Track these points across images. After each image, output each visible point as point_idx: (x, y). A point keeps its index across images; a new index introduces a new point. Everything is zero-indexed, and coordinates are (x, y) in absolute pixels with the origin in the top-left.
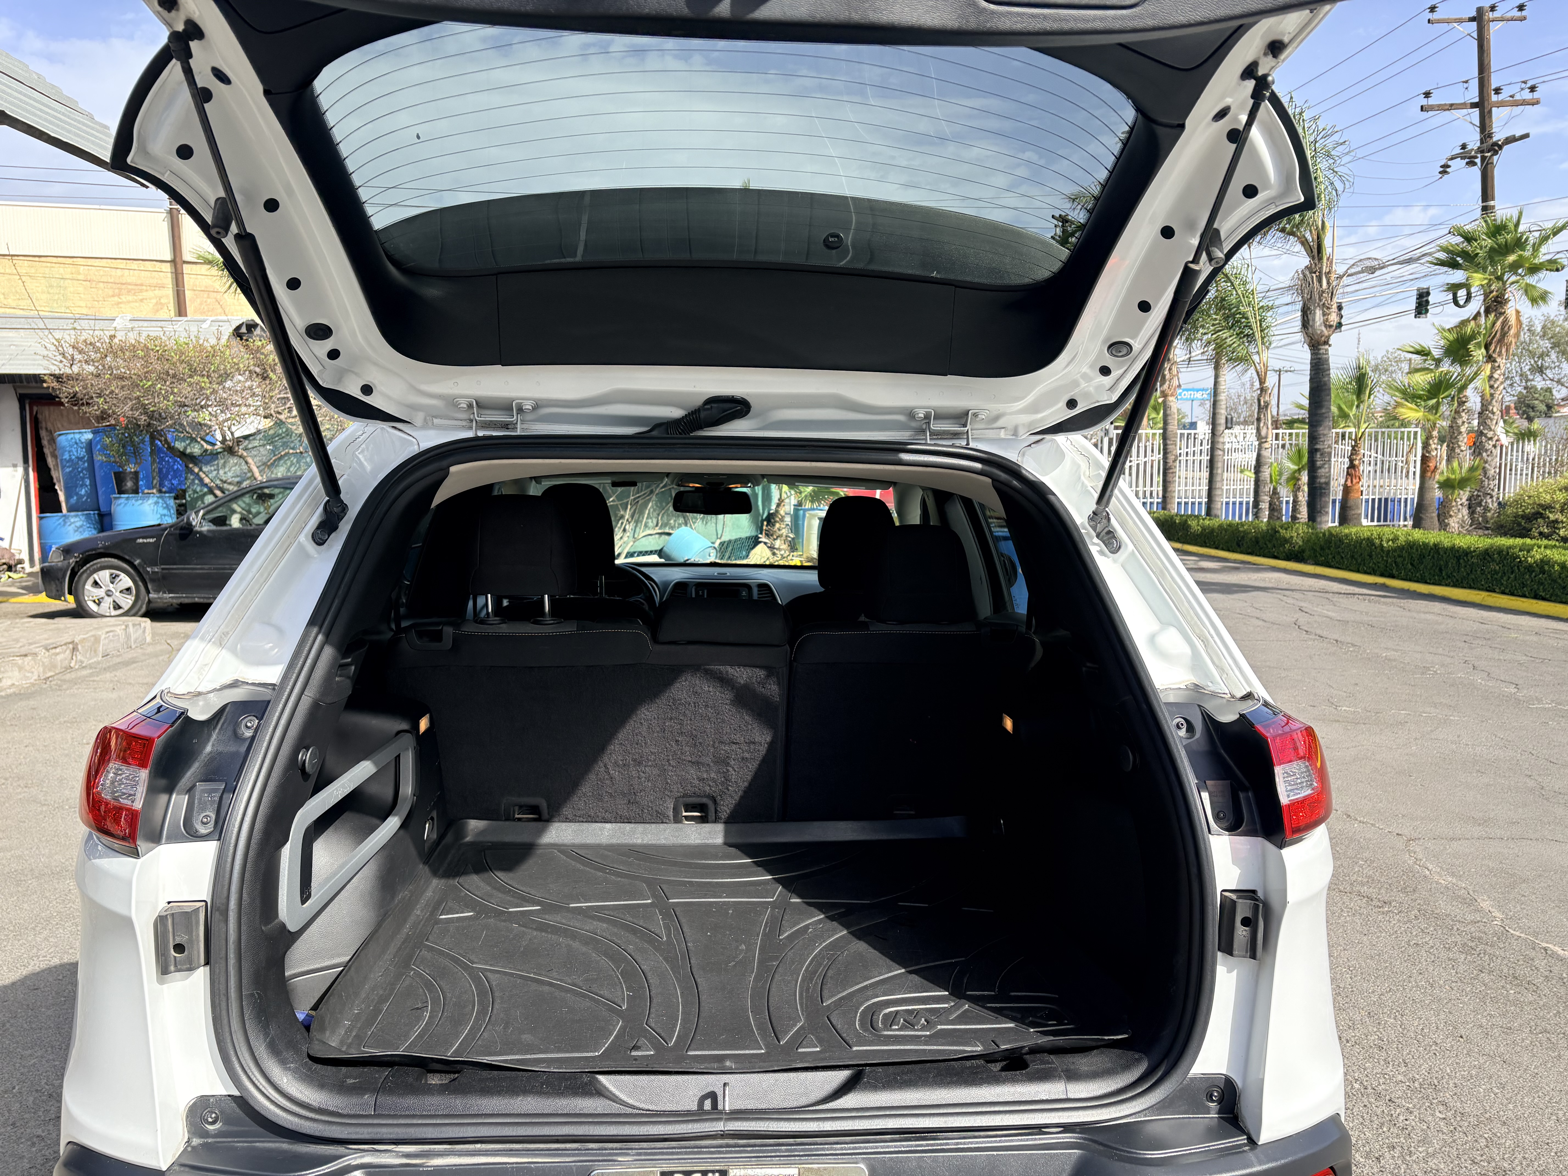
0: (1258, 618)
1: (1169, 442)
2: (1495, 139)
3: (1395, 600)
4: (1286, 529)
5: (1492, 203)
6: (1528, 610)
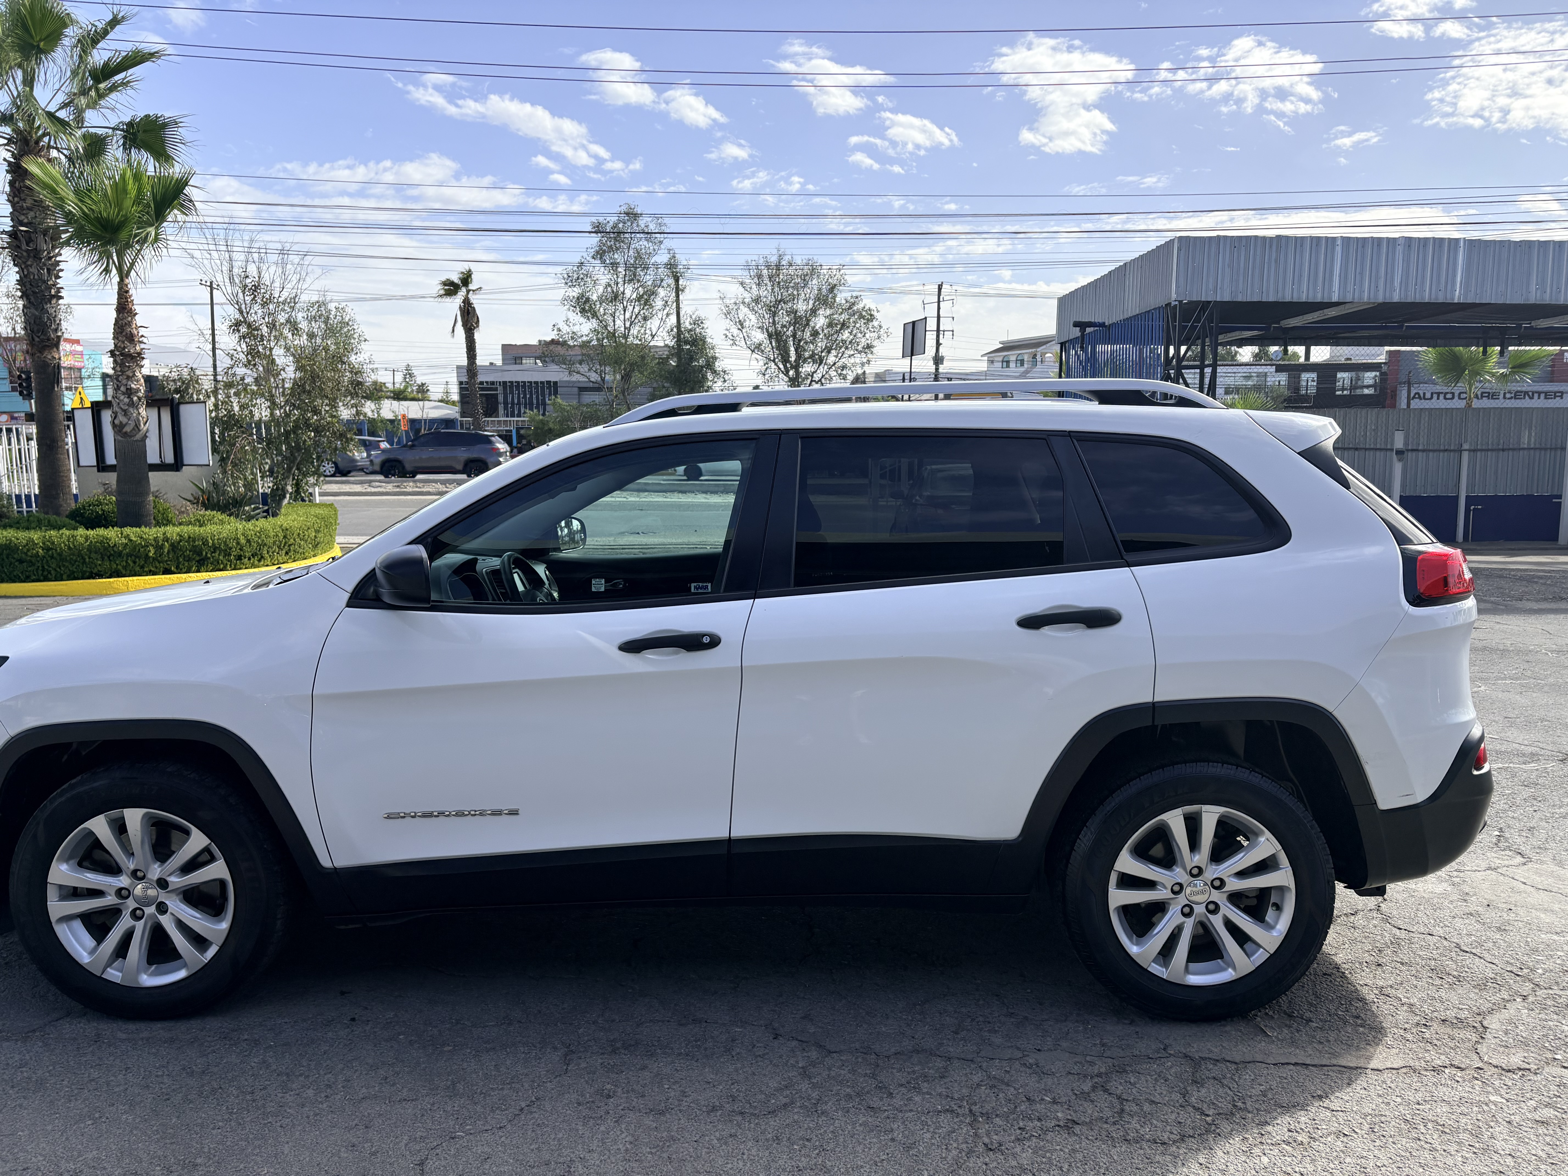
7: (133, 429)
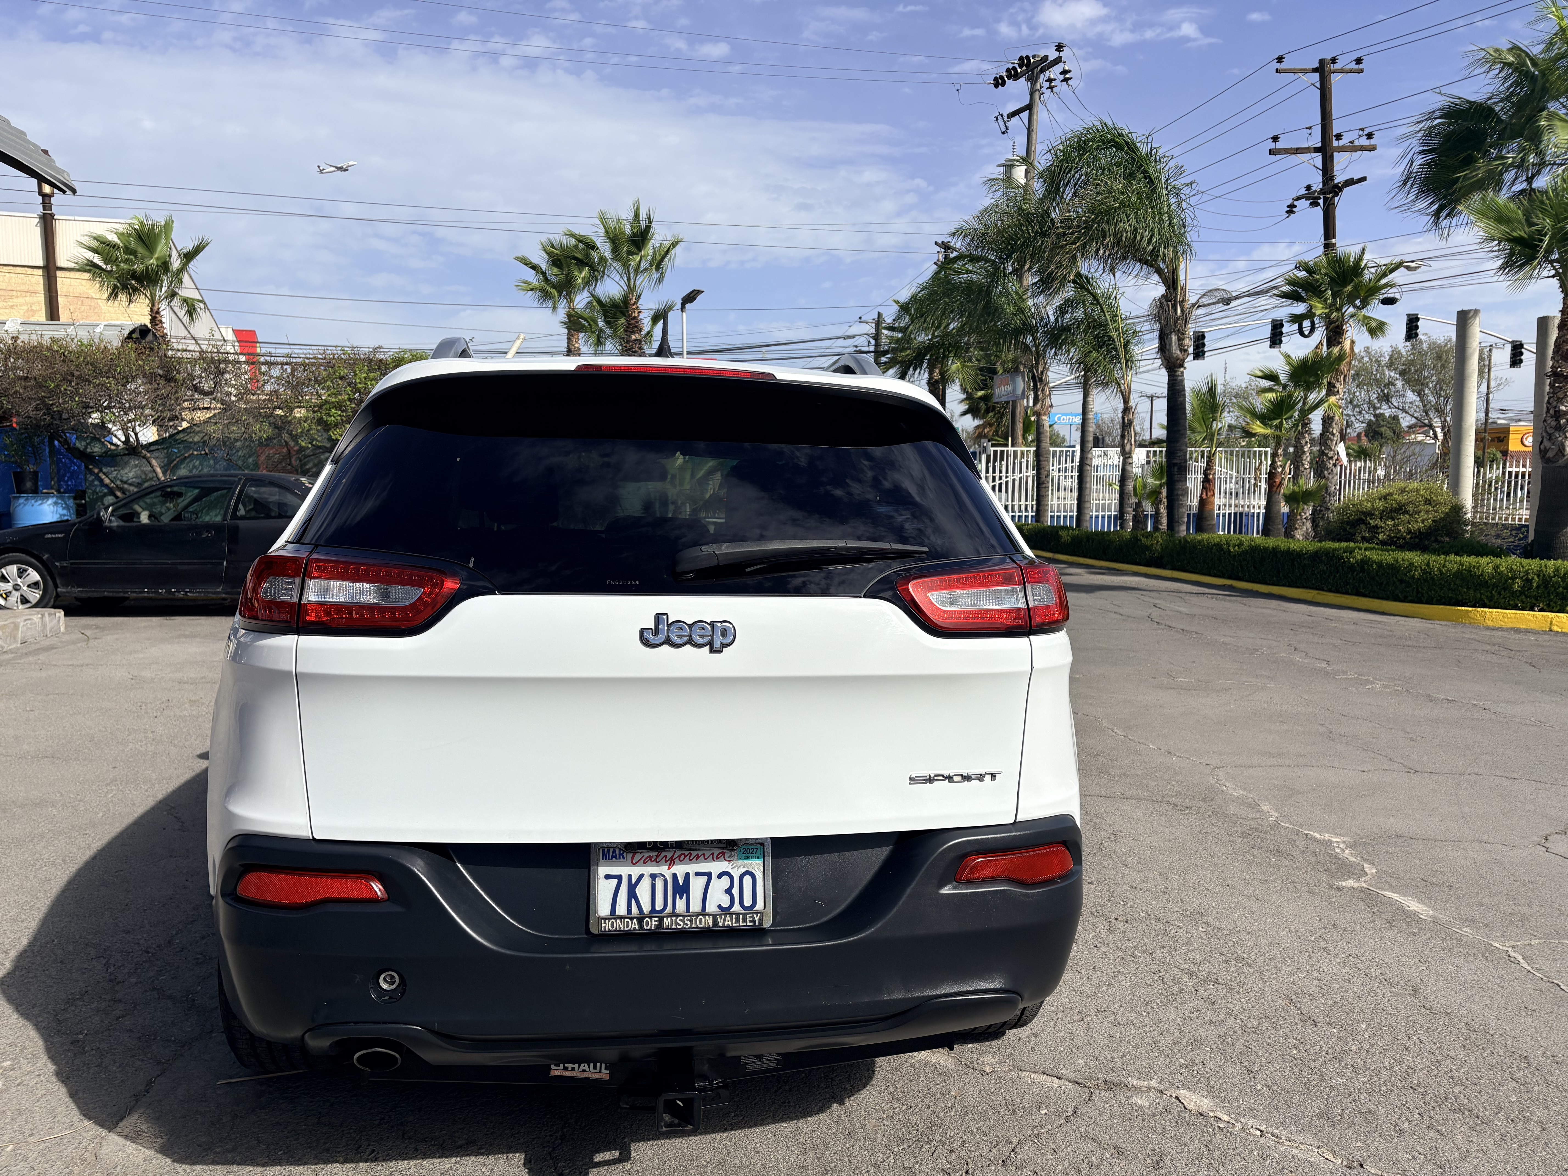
0: (1115, 613)
1: (1042, 458)
2: (1336, 182)
3: (1238, 598)
4: (1147, 537)
5: (1333, 241)
6: (1350, 605)
7: (1556, 454)
